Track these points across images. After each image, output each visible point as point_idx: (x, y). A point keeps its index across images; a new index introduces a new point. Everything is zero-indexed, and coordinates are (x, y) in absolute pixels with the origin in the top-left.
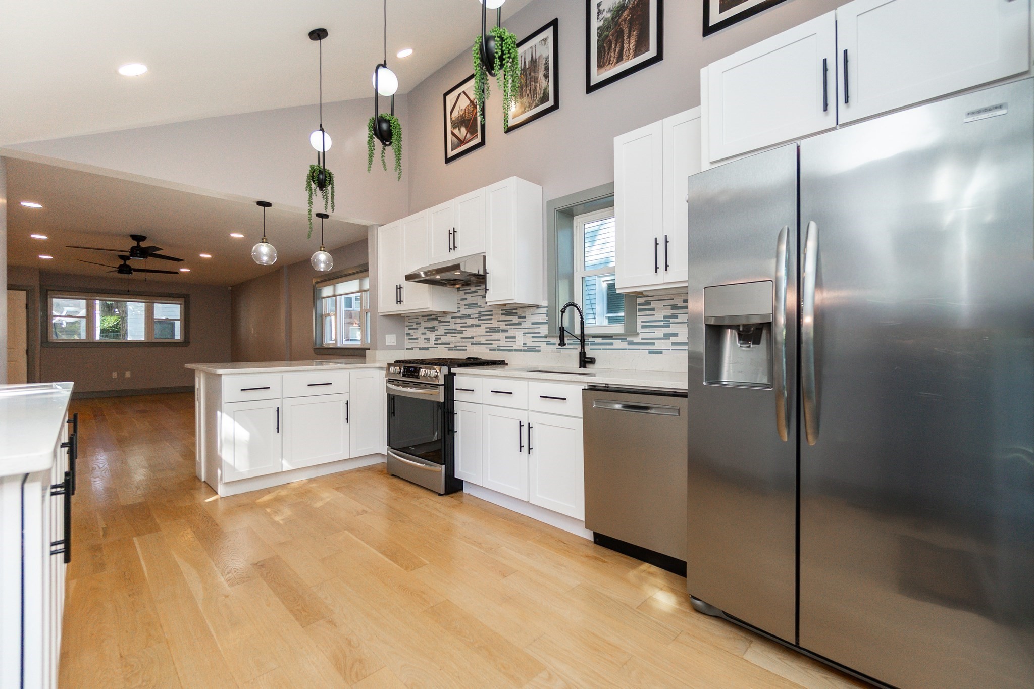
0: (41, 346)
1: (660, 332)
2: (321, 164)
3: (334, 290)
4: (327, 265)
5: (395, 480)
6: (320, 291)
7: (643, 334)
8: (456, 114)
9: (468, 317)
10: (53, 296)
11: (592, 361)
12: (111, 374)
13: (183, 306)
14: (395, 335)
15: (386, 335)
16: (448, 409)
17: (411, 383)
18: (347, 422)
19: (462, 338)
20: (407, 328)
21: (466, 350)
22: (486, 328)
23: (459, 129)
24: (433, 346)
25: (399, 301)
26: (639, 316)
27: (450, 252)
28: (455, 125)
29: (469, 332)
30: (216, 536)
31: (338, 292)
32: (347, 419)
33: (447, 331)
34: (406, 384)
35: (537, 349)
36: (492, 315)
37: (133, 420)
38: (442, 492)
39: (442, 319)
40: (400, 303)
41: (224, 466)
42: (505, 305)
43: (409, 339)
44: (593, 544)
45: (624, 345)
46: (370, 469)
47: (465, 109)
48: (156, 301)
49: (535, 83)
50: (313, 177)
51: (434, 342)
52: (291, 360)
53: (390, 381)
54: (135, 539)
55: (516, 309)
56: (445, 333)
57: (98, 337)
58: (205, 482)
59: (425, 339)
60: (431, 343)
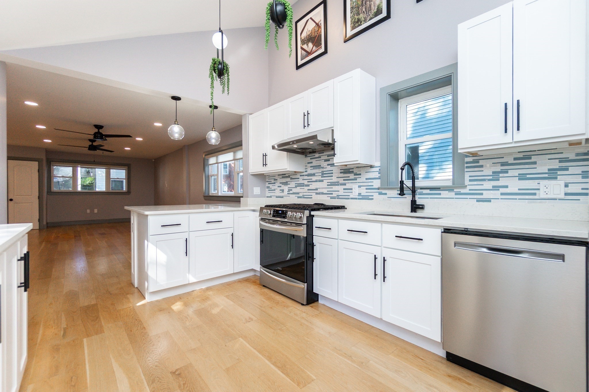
0: (47, 194)
1: (488, 185)
2: (220, 58)
3: (217, 160)
4: (217, 141)
5: (266, 290)
6: (208, 160)
7: (470, 186)
8: (304, 35)
9: (314, 175)
10: (54, 165)
11: (422, 207)
12: (86, 210)
13: (127, 171)
14: (259, 188)
15: (254, 188)
16: (309, 242)
17: (279, 222)
18: (233, 248)
19: (308, 190)
20: (267, 183)
21: (312, 198)
22: (327, 182)
23: (307, 45)
24: (286, 195)
25: (265, 164)
26: (466, 172)
27: (304, 128)
28: (303, 42)
29: (313, 186)
30: (144, 340)
31: (220, 161)
32: (232, 246)
33: (297, 185)
34: (275, 222)
35: (370, 197)
36: (332, 173)
37: (97, 239)
38: (305, 303)
39: (293, 177)
40: (266, 166)
41: (150, 280)
42: (346, 165)
43: (269, 190)
44: (445, 361)
45: (452, 194)
46: (247, 280)
47: (312, 30)
48: (111, 168)
49: (370, 2)
50: (214, 67)
51: (287, 193)
52: (190, 204)
53: (262, 219)
54: (85, 340)
55: (353, 169)
56: (295, 186)
57: (79, 189)
58: (137, 288)
59: (280, 190)
60: (284, 193)
